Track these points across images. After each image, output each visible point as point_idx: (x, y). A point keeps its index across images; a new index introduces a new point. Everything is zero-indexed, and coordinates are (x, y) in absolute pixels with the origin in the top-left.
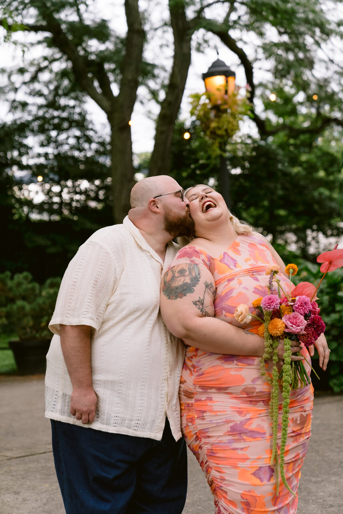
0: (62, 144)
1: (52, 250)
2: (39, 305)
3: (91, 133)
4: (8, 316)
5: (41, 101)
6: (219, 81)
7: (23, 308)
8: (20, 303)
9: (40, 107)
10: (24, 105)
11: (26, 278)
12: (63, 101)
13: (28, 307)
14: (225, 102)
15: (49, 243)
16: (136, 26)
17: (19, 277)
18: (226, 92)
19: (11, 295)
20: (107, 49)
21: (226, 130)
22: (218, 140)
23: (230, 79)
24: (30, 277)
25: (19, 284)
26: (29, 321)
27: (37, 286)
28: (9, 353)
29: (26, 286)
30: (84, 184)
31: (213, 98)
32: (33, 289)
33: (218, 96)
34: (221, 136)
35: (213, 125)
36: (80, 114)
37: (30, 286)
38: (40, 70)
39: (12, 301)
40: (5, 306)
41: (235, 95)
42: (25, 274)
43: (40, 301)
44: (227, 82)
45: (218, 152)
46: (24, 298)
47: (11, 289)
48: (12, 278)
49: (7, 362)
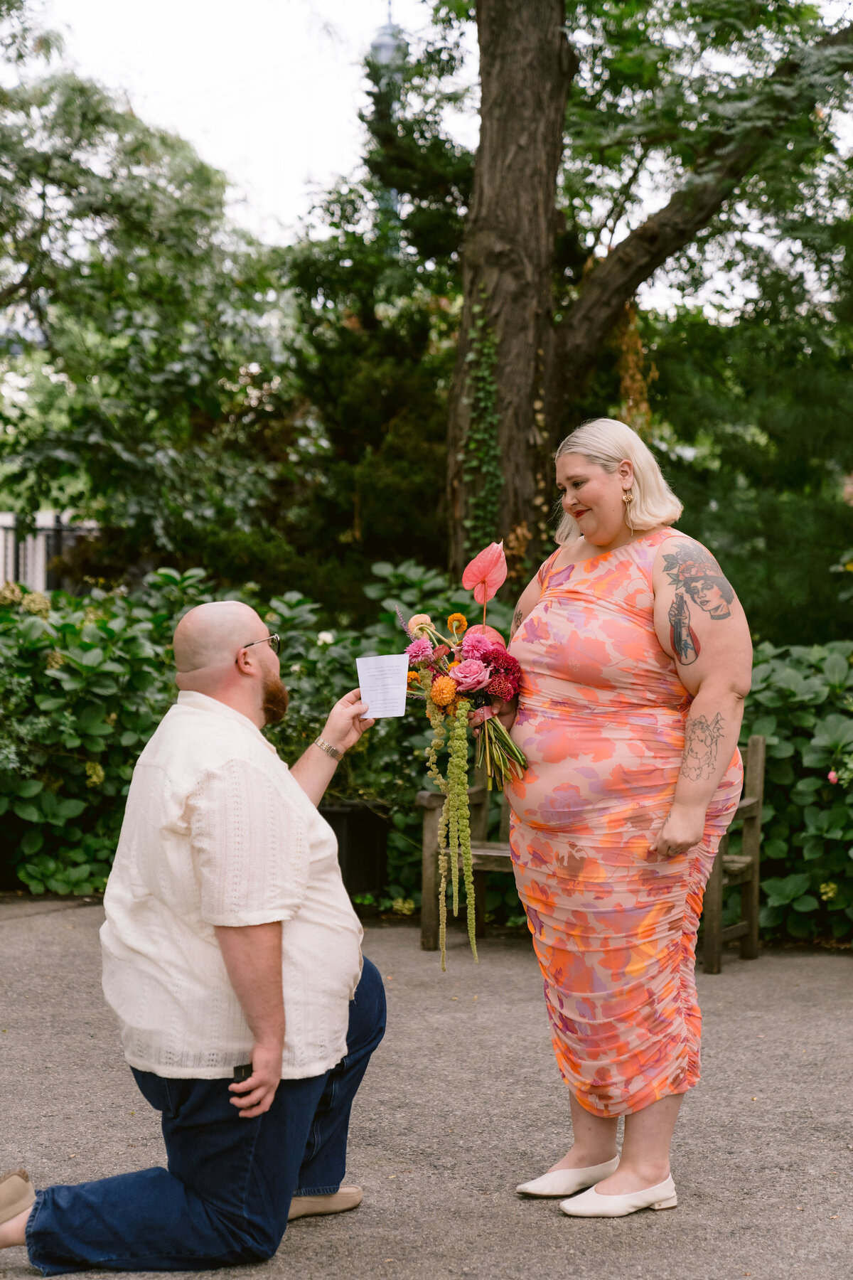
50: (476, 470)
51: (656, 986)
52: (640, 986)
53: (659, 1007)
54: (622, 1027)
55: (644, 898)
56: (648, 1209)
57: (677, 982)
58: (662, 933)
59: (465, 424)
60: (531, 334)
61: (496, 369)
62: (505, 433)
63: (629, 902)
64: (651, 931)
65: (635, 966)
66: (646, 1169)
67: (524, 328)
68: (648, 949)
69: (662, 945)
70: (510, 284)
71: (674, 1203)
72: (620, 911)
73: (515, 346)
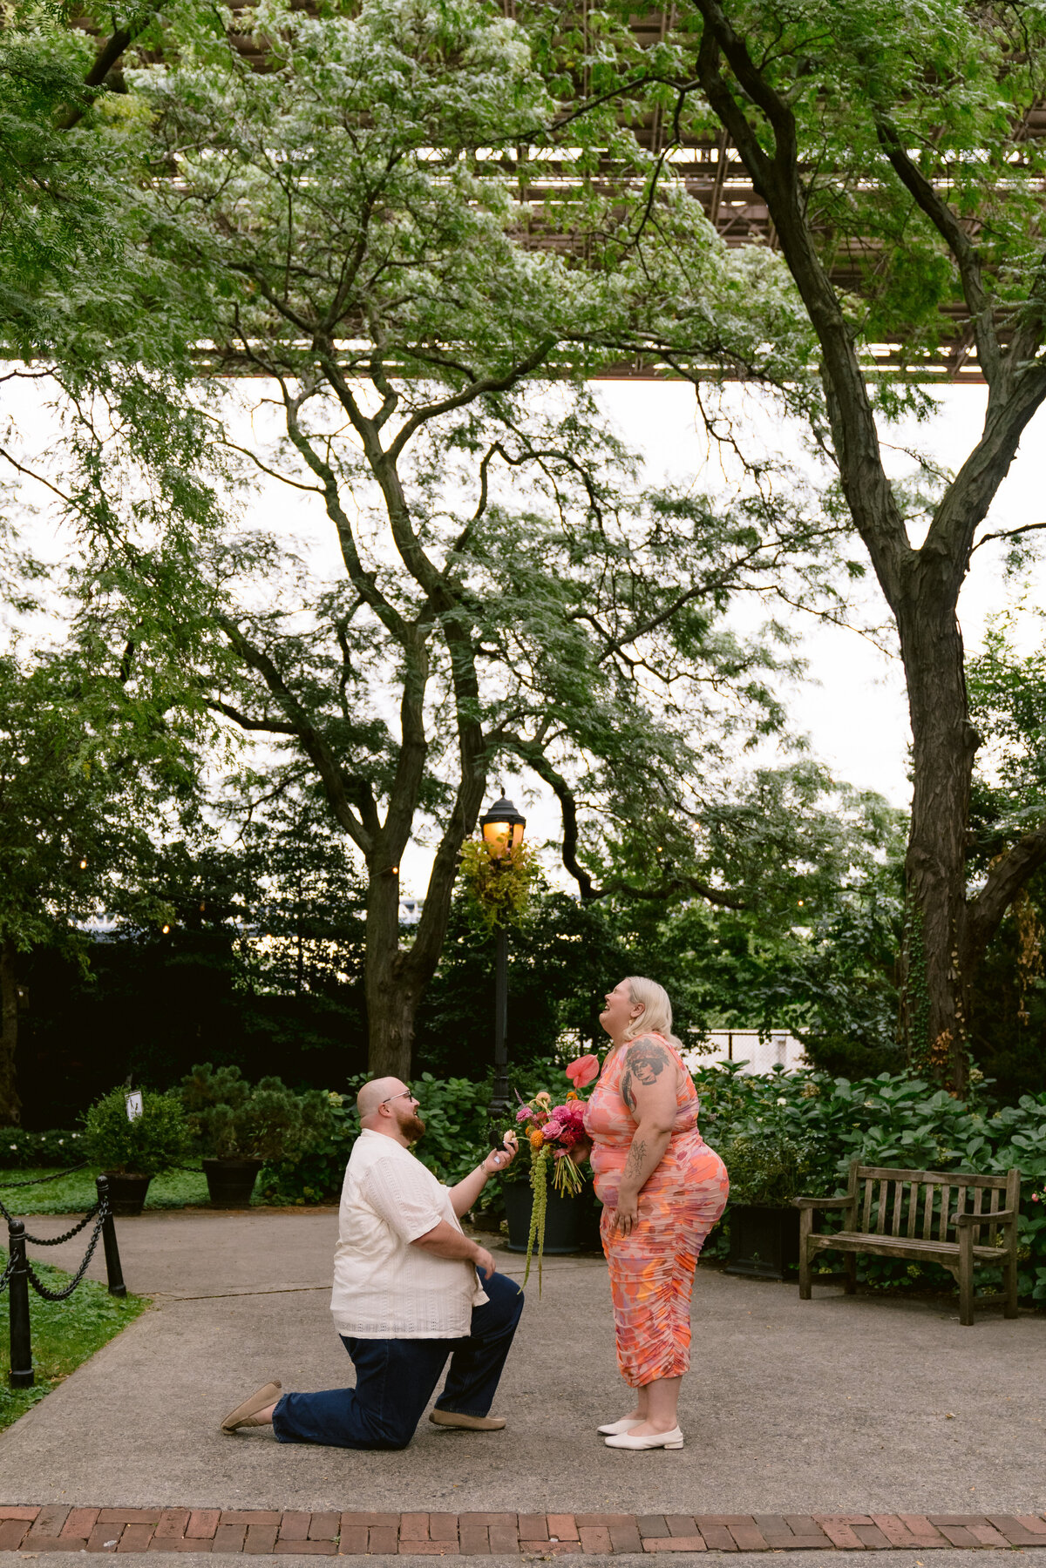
0: (307, 889)
1: (281, 1038)
2: (246, 1112)
3: (349, 876)
4: (204, 1124)
5: (282, 826)
6: (502, 828)
7: (225, 1114)
8: (221, 1107)
9: (282, 835)
10: (261, 830)
11: (233, 1074)
12: (314, 828)
13: (231, 1114)
14: (509, 857)
15: (277, 1028)
16: (415, 737)
17: (223, 1072)
18: (510, 843)
19: (210, 1095)
20: (377, 763)
21: (506, 894)
22: (496, 906)
23: (517, 828)
24: (239, 1072)
25: (223, 1082)
26: (231, 1135)
27: (247, 1085)
28: (203, 1177)
29: (232, 1084)
30: (333, 947)
31: (492, 849)
32: (241, 1090)
33: (499, 850)
34: (500, 902)
35: (490, 886)
36: (334, 848)
37: (237, 1085)
38: (287, 781)
39: (212, 1103)
40: (201, 1110)
41: (521, 849)
42: (232, 1067)
43: (248, 1106)
44: (512, 830)
45: (495, 920)
46: (227, 1102)
47: (211, 1087)
48: (214, 1073)
49: (200, 1191)
50: (913, 996)
51: (654, 1308)
52: (644, 1308)
53: (656, 1322)
54: (636, 1332)
55: (647, 1254)
56: (661, 1447)
57: (668, 1308)
58: (659, 1276)
59: (906, 967)
60: (946, 909)
61: (923, 933)
62: (931, 972)
63: (638, 1255)
64: (651, 1274)
65: (642, 1295)
66: (658, 1423)
67: (941, 906)
68: (650, 1286)
69: (658, 1284)
70: (930, 879)
71: (680, 1445)
72: (633, 1259)
73: (935, 918)
